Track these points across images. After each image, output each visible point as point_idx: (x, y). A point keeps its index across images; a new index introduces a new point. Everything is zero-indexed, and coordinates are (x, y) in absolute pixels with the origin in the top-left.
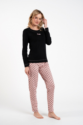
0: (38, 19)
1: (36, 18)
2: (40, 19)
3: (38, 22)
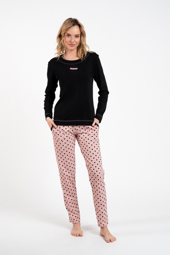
0: (73, 37)
1: (69, 35)
2: (77, 36)
3: (74, 43)
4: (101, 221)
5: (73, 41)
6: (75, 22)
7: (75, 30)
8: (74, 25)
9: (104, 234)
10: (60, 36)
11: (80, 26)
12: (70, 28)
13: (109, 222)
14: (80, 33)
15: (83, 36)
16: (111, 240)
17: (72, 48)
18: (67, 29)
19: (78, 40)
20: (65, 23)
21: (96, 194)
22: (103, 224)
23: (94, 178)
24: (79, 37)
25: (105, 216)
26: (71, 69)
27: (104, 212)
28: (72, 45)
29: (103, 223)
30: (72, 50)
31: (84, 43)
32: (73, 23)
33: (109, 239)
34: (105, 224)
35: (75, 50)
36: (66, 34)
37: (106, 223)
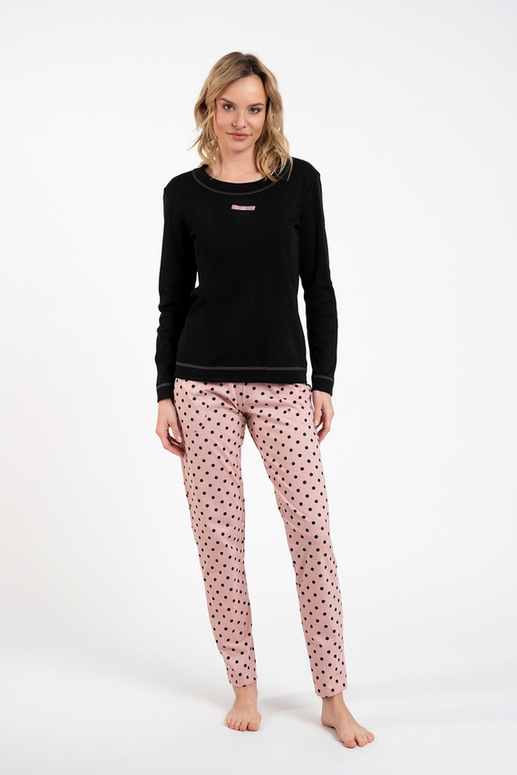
0: (243, 112)
1: (229, 106)
2: (253, 109)
3: (247, 131)
4: (324, 678)
5: (242, 123)
6: (248, 66)
7: (249, 89)
8: (245, 74)
9: (334, 721)
10: (202, 107)
11: (264, 77)
12: (232, 82)
13: (349, 682)
14: (262, 100)
15: (274, 108)
16: (360, 740)
17: (240, 145)
18: (225, 88)
19: (257, 120)
20: (217, 67)
21: (309, 594)
22: (330, 687)
23: (304, 544)
24: (262, 114)
25: (336, 664)
26: (235, 207)
27: (334, 650)
28: (238, 136)
29: (331, 684)
30: (238, 152)
31: (276, 131)
32: (242, 67)
33: (352, 738)
34: (338, 687)
35: (250, 153)
36: (220, 103)
37: (340, 683)
